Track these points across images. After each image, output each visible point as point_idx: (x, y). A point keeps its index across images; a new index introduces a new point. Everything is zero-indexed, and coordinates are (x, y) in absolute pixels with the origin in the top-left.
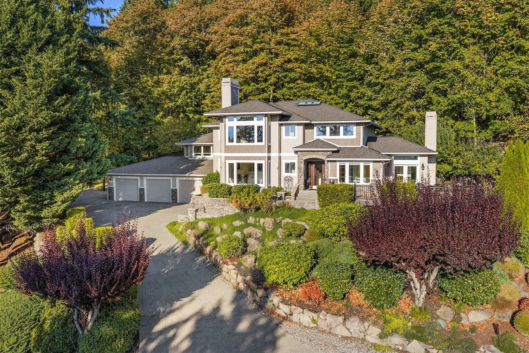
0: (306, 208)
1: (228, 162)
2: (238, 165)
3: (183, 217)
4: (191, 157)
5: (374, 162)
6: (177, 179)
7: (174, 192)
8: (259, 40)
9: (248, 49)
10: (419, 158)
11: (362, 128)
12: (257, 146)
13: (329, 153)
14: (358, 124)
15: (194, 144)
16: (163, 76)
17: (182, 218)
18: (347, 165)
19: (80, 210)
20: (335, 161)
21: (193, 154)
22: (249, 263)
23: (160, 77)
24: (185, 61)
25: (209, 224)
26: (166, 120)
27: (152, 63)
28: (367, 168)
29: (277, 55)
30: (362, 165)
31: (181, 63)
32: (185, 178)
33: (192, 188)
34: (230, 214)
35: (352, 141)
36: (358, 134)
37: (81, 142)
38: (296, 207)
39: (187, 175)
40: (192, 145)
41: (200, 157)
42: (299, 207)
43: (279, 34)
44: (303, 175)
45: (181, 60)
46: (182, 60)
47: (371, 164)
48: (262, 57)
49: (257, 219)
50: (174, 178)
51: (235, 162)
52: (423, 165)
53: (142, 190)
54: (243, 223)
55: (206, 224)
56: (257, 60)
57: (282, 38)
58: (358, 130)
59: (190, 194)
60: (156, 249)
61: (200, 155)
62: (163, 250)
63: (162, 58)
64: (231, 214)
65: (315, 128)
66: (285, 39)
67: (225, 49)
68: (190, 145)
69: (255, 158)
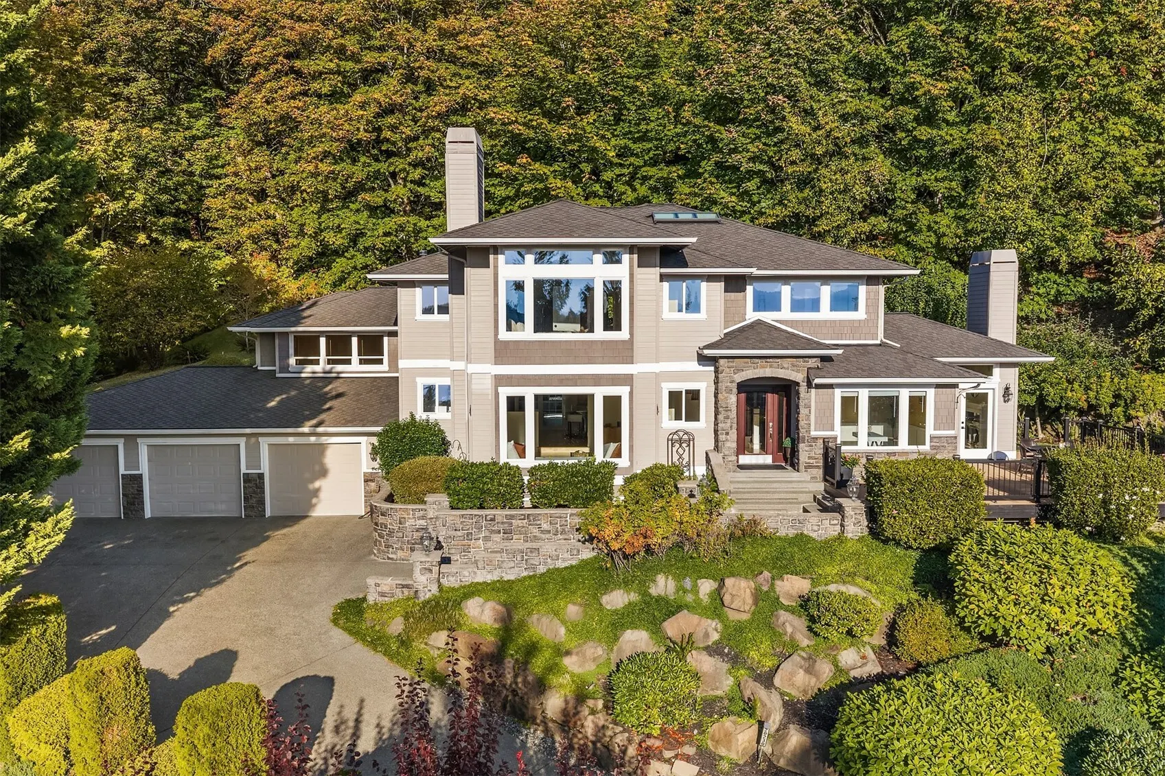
0: (814, 535)
1: (506, 392)
2: (543, 402)
3: (388, 583)
4: (285, 368)
5: (938, 386)
6: (264, 443)
7: (254, 484)
8: (377, 43)
9: (349, 65)
10: (996, 371)
11: (882, 289)
12: (602, 342)
13: (813, 363)
14: (871, 280)
15: (293, 329)
16: (87, 123)
17: (385, 589)
18: (864, 396)
19: (46, 610)
20: (831, 386)
21: (292, 361)
22: (740, 749)
23: (76, 123)
24: (142, 84)
25: (505, 605)
26: (97, 253)
27: (43, 80)
28: (917, 405)
29: (430, 87)
30: (904, 396)
31: (132, 90)
32: (291, 440)
33: (317, 468)
34: (561, 564)
35: (854, 326)
36: (871, 307)
37: (72, 341)
38: (782, 533)
39: (306, 430)
40: (287, 334)
41: (317, 368)
42: (792, 533)
43: (432, 32)
44: (735, 426)
45: (128, 80)
46: (134, 79)
47: (931, 394)
48: (388, 89)
49: (688, 583)
50: (253, 440)
51: (529, 394)
52: (1007, 389)
53: (134, 481)
54: (634, 597)
55: (499, 607)
56: (380, 93)
57: (441, 43)
58: (872, 294)
59: (311, 487)
60: (358, 721)
61: (317, 362)
62: (386, 724)
63: (76, 70)
64: (566, 564)
65: (750, 289)
66: (450, 46)
67: (273, 61)
68: (280, 333)
69: (598, 380)
